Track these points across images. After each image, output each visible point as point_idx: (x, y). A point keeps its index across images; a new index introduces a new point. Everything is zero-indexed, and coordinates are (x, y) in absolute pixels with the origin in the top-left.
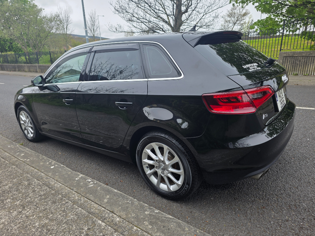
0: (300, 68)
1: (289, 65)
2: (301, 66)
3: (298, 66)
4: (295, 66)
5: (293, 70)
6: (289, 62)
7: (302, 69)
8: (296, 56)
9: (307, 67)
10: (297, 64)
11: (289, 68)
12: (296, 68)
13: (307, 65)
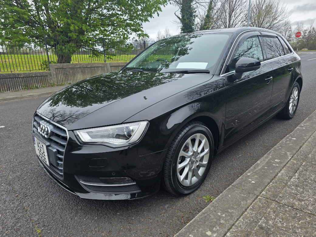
0: (71, 77)
1: (62, 75)
2: (71, 76)
3: (69, 76)
4: (67, 76)
5: (66, 80)
6: (61, 73)
7: (73, 79)
8: (65, 67)
9: (75, 77)
10: (68, 75)
11: (62, 78)
12: (68, 78)
13: (75, 75)
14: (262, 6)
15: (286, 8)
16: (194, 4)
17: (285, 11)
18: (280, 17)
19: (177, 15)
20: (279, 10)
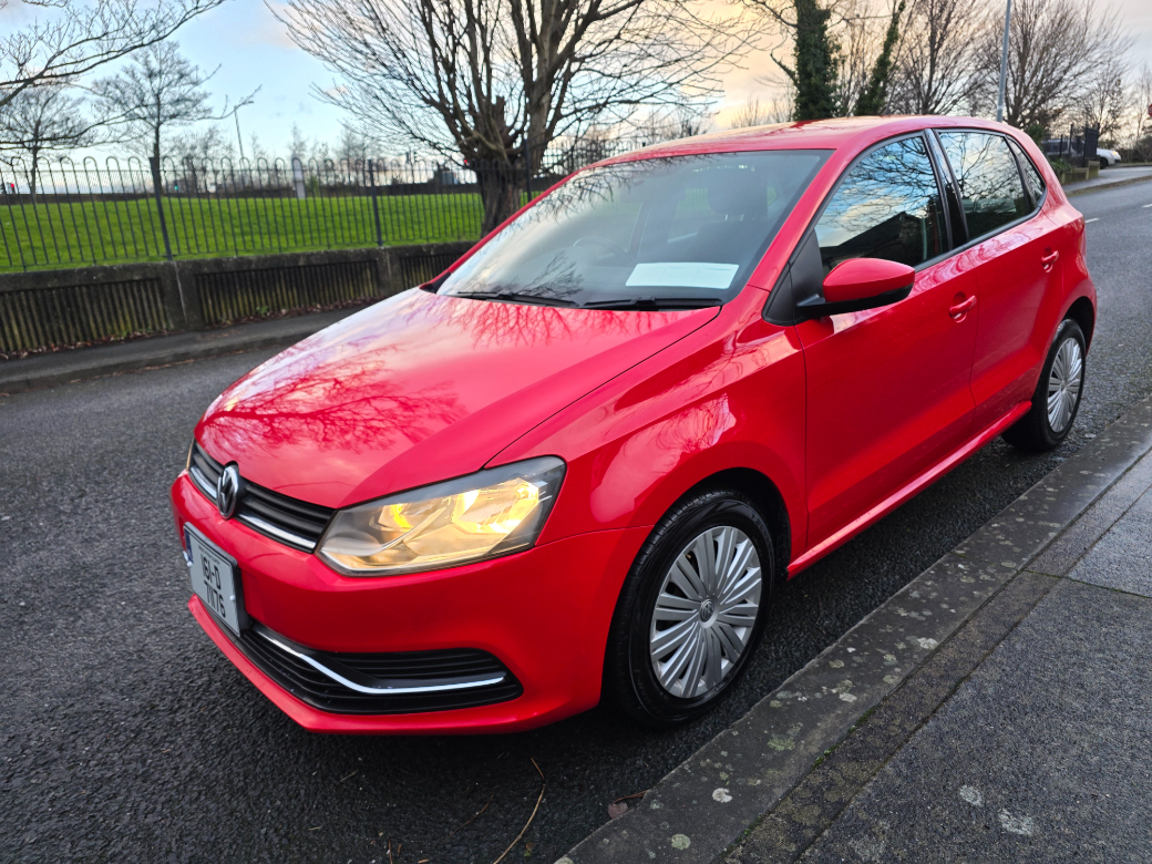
14: (1036, 16)
15: (1117, 23)
16: (834, 26)
17: (1114, 32)
18: (1097, 50)
19: (778, 60)
20: (1093, 28)
